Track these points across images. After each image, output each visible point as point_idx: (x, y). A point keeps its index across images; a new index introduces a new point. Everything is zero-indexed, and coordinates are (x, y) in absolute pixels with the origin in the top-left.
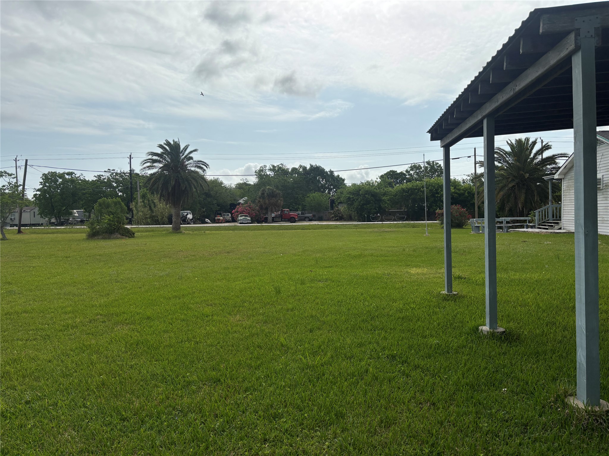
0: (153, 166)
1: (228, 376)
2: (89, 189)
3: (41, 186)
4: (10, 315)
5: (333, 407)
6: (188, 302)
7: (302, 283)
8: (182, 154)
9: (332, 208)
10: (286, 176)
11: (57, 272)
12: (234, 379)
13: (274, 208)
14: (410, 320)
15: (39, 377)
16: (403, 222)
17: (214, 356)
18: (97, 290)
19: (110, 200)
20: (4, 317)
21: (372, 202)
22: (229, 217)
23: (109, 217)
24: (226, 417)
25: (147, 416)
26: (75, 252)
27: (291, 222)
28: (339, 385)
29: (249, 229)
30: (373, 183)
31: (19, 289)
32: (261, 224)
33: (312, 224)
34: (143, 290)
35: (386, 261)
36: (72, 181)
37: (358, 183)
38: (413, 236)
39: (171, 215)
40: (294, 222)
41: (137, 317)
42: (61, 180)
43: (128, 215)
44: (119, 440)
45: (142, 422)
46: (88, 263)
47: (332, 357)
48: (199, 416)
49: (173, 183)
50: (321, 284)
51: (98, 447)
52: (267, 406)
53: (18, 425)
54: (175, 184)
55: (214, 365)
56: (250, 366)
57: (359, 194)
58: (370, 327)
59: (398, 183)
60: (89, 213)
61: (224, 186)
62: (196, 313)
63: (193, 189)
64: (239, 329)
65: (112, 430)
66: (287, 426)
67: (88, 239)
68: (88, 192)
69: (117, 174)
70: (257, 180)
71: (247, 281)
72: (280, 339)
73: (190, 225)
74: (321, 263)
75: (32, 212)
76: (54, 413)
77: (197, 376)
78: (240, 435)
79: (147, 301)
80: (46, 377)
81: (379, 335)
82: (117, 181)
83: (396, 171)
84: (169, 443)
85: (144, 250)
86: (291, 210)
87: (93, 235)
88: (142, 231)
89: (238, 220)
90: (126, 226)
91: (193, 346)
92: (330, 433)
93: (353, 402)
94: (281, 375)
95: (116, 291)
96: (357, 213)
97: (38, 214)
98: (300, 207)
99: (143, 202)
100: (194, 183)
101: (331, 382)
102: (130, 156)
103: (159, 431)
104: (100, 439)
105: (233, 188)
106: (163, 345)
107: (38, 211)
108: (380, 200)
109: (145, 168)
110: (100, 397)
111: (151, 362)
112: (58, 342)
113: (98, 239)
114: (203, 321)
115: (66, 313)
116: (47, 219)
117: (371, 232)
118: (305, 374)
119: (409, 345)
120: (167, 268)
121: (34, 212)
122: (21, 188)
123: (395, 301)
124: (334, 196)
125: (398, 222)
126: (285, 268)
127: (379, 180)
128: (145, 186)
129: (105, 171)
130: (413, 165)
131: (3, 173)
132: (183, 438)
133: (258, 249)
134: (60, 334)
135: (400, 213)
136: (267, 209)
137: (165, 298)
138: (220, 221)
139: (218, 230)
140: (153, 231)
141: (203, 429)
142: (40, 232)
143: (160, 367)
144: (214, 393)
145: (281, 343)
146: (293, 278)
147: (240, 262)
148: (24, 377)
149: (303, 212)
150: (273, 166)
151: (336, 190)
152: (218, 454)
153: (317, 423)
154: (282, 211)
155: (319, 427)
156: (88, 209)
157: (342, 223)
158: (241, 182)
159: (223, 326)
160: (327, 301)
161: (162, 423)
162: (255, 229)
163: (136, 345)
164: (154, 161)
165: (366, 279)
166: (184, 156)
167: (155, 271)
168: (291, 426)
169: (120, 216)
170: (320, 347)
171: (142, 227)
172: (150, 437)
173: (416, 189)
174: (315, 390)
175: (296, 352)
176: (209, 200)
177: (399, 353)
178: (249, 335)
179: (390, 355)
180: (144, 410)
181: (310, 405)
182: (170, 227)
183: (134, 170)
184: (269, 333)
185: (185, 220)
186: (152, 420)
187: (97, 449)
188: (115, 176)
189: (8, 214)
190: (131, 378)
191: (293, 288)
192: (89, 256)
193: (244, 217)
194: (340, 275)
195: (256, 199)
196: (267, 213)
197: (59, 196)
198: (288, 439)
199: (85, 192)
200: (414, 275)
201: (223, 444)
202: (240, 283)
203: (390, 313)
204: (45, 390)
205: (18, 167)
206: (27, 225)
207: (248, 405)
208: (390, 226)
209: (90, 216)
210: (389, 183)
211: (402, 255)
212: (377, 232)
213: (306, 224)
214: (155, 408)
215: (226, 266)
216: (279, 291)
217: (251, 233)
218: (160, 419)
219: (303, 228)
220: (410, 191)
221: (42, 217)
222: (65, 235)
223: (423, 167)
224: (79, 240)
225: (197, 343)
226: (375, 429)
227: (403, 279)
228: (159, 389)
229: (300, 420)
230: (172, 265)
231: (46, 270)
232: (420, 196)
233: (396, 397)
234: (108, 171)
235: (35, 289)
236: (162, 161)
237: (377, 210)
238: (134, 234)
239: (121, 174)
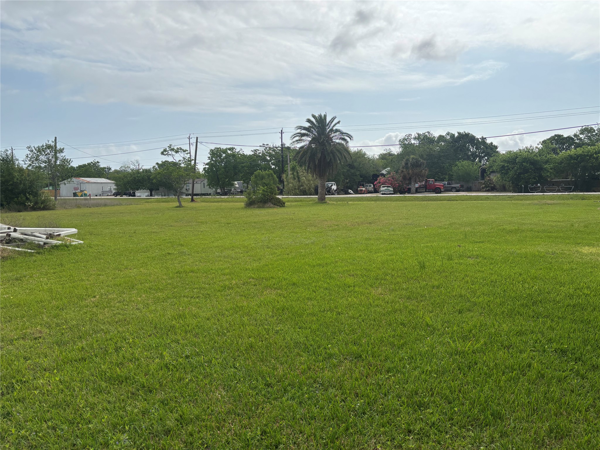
0: (301, 140)
1: (369, 352)
2: (247, 163)
3: (209, 161)
4: (180, 274)
5: (488, 404)
6: (331, 270)
7: (449, 258)
8: (328, 127)
9: (483, 177)
10: (432, 144)
11: (219, 237)
12: (375, 357)
13: (418, 178)
14: (583, 308)
15: (198, 334)
16: (570, 193)
17: (355, 329)
18: (251, 255)
19: (264, 173)
20: (176, 275)
21: (530, 170)
22: (371, 187)
23: (263, 188)
24: (367, 398)
25: (289, 385)
26: (235, 219)
27: (436, 193)
28: (496, 378)
29: (391, 200)
30: (532, 150)
31: (189, 251)
32: (404, 195)
33: (459, 195)
34: (290, 256)
35: (549, 237)
36: (233, 155)
37: (515, 150)
38: (584, 210)
39: (317, 186)
40: (440, 192)
41: (284, 283)
42: (224, 155)
43: (280, 186)
44: (263, 406)
45: (285, 390)
46: (244, 230)
47: (485, 344)
48: (339, 393)
49: (319, 155)
50: (471, 261)
51: (243, 410)
52: (412, 392)
53: (178, 378)
54: (321, 157)
55: (355, 339)
56: (393, 345)
57: (515, 162)
58: (531, 314)
59: (564, 149)
60: (247, 184)
61: (367, 157)
62: (338, 283)
63: (337, 161)
64: (381, 302)
65: (257, 394)
66: (434, 419)
67: (245, 207)
68: (247, 165)
69: (270, 148)
70: (401, 150)
71: (390, 253)
72: (425, 318)
73: (334, 196)
74: (471, 237)
75: (202, 183)
76: (208, 370)
77: (339, 349)
78: (382, 421)
79: (294, 268)
80: (204, 334)
81: (544, 323)
82: (270, 155)
83: (562, 136)
84: (309, 416)
85: (293, 219)
86: (436, 180)
87: (250, 204)
88: (292, 201)
89: (380, 190)
90: (278, 197)
91: (334, 317)
92: (486, 435)
93: (514, 402)
94: (427, 358)
95: (267, 257)
96: (513, 183)
97: (207, 186)
98: (447, 177)
99: (293, 174)
100: (339, 155)
101: (486, 374)
102: (282, 131)
103: (301, 403)
104: (246, 402)
105: (377, 159)
106: (307, 312)
107: (207, 183)
108: (542, 169)
109: (294, 142)
110: (248, 359)
111: (295, 329)
112: (217, 301)
113: (254, 207)
114: (345, 291)
115: (224, 275)
116: (214, 189)
117: (529, 204)
118: (454, 360)
119: (583, 338)
120: (313, 236)
121: (204, 183)
122: (193, 162)
123: (563, 284)
124: (485, 165)
125: (564, 193)
126: (430, 241)
127: (540, 146)
128: (294, 159)
129: (260, 146)
130: (584, 127)
131: (179, 149)
132: (324, 413)
133: (400, 220)
134: (218, 294)
135: (568, 183)
136: (410, 179)
137: (309, 265)
138: (363, 192)
139: (360, 201)
140: (301, 201)
141: (343, 407)
142: (208, 201)
143: (303, 336)
144: (355, 369)
145: (426, 322)
146: (439, 252)
147: (381, 233)
148: (186, 332)
149: (450, 182)
150: (419, 135)
151: (488, 159)
152: (358, 437)
153: (469, 421)
154: (426, 181)
155: (472, 425)
156: (246, 180)
157: (494, 194)
158: (385, 152)
159: (364, 299)
160: (479, 280)
161: (303, 395)
162: (397, 200)
163: (282, 310)
164: (303, 135)
165: (525, 257)
166: (330, 128)
167: (302, 239)
168: (439, 419)
169: (273, 187)
170: (471, 331)
171: (292, 197)
172: (292, 408)
173: (588, 155)
174: (465, 380)
175: (444, 334)
176: (353, 171)
177: (571, 348)
178: (392, 310)
179: (559, 349)
180: (286, 379)
181: (461, 398)
182: (316, 197)
183: (285, 144)
184: (413, 310)
185: (329, 191)
186: (294, 390)
187: (243, 412)
188: (269, 150)
189: (183, 185)
190: (276, 343)
191: (439, 263)
192: (246, 223)
193: (386, 188)
194: (493, 251)
195: (398, 169)
196: (410, 183)
197: (223, 169)
198: (436, 435)
199: (243, 165)
200: (586, 255)
201: (364, 428)
202: (382, 254)
203: (558, 299)
204: (203, 347)
205: (191, 144)
206: (198, 194)
207: (391, 387)
208: (552, 198)
209: (248, 187)
210: (552, 149)
211: (571, 231)
212: (537, 204)
213: (453, 195)
214: (297, 377)
215: (368, 237)
216: (424, 266)
217: (394, 203)
218: (302, 390)
219: (450, 199)
220: (579, 158)
221: (210, 188)
222: (227, 204)
223: (597, 130)
224: (239, 209)
225: (339, 314)
226: (543, 440)
227: (572, 259)
228: (301, 358)
229: (449, 414)
230: (317, 233)
231: (211, 234)
232: (592, 163)
233: (569, 403)
234: (263, 145)
235: (201, 251)
236: (310, 135)
237: (536, 179)
238: (284, 203)
239: (274, 149)
